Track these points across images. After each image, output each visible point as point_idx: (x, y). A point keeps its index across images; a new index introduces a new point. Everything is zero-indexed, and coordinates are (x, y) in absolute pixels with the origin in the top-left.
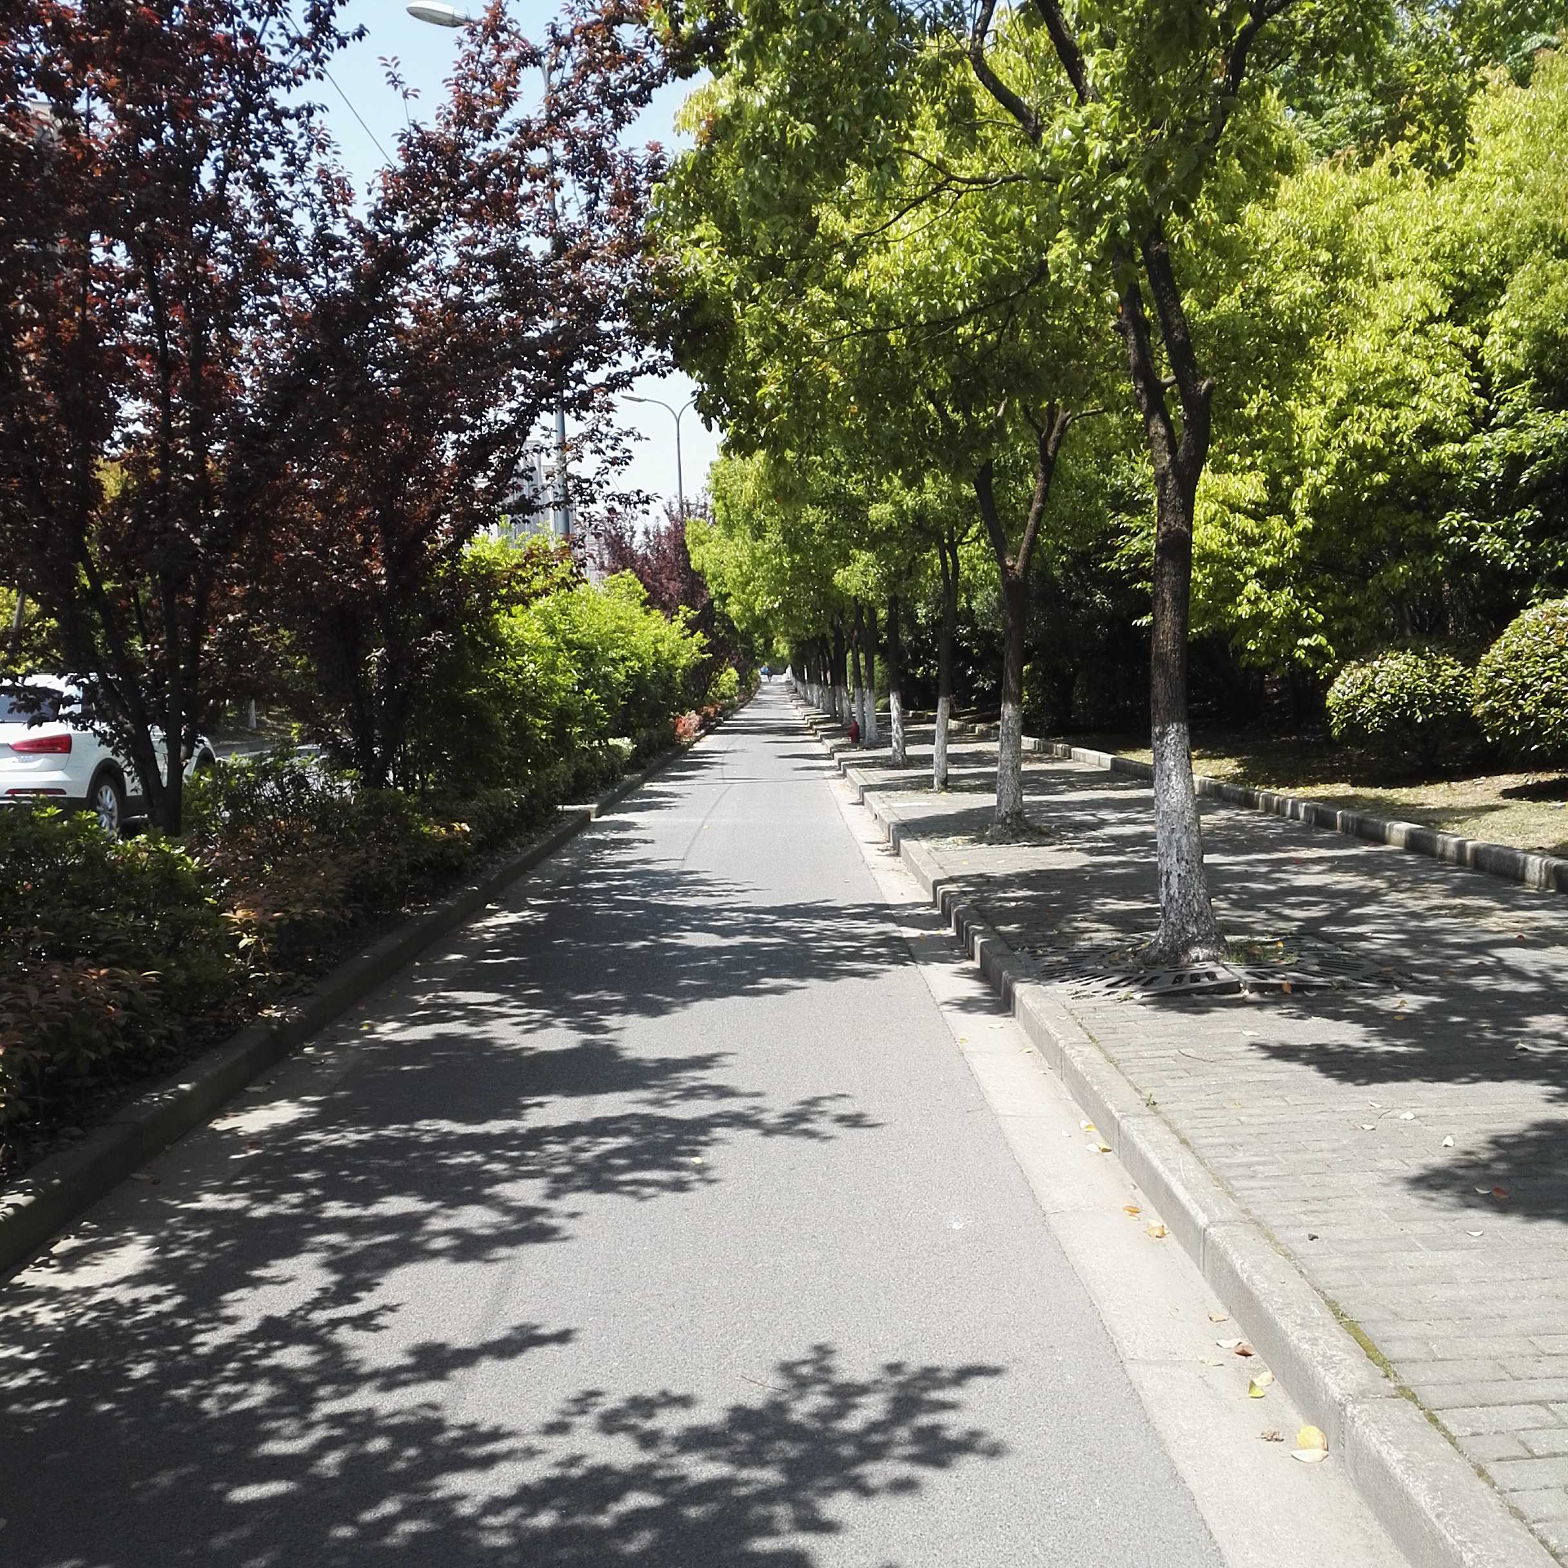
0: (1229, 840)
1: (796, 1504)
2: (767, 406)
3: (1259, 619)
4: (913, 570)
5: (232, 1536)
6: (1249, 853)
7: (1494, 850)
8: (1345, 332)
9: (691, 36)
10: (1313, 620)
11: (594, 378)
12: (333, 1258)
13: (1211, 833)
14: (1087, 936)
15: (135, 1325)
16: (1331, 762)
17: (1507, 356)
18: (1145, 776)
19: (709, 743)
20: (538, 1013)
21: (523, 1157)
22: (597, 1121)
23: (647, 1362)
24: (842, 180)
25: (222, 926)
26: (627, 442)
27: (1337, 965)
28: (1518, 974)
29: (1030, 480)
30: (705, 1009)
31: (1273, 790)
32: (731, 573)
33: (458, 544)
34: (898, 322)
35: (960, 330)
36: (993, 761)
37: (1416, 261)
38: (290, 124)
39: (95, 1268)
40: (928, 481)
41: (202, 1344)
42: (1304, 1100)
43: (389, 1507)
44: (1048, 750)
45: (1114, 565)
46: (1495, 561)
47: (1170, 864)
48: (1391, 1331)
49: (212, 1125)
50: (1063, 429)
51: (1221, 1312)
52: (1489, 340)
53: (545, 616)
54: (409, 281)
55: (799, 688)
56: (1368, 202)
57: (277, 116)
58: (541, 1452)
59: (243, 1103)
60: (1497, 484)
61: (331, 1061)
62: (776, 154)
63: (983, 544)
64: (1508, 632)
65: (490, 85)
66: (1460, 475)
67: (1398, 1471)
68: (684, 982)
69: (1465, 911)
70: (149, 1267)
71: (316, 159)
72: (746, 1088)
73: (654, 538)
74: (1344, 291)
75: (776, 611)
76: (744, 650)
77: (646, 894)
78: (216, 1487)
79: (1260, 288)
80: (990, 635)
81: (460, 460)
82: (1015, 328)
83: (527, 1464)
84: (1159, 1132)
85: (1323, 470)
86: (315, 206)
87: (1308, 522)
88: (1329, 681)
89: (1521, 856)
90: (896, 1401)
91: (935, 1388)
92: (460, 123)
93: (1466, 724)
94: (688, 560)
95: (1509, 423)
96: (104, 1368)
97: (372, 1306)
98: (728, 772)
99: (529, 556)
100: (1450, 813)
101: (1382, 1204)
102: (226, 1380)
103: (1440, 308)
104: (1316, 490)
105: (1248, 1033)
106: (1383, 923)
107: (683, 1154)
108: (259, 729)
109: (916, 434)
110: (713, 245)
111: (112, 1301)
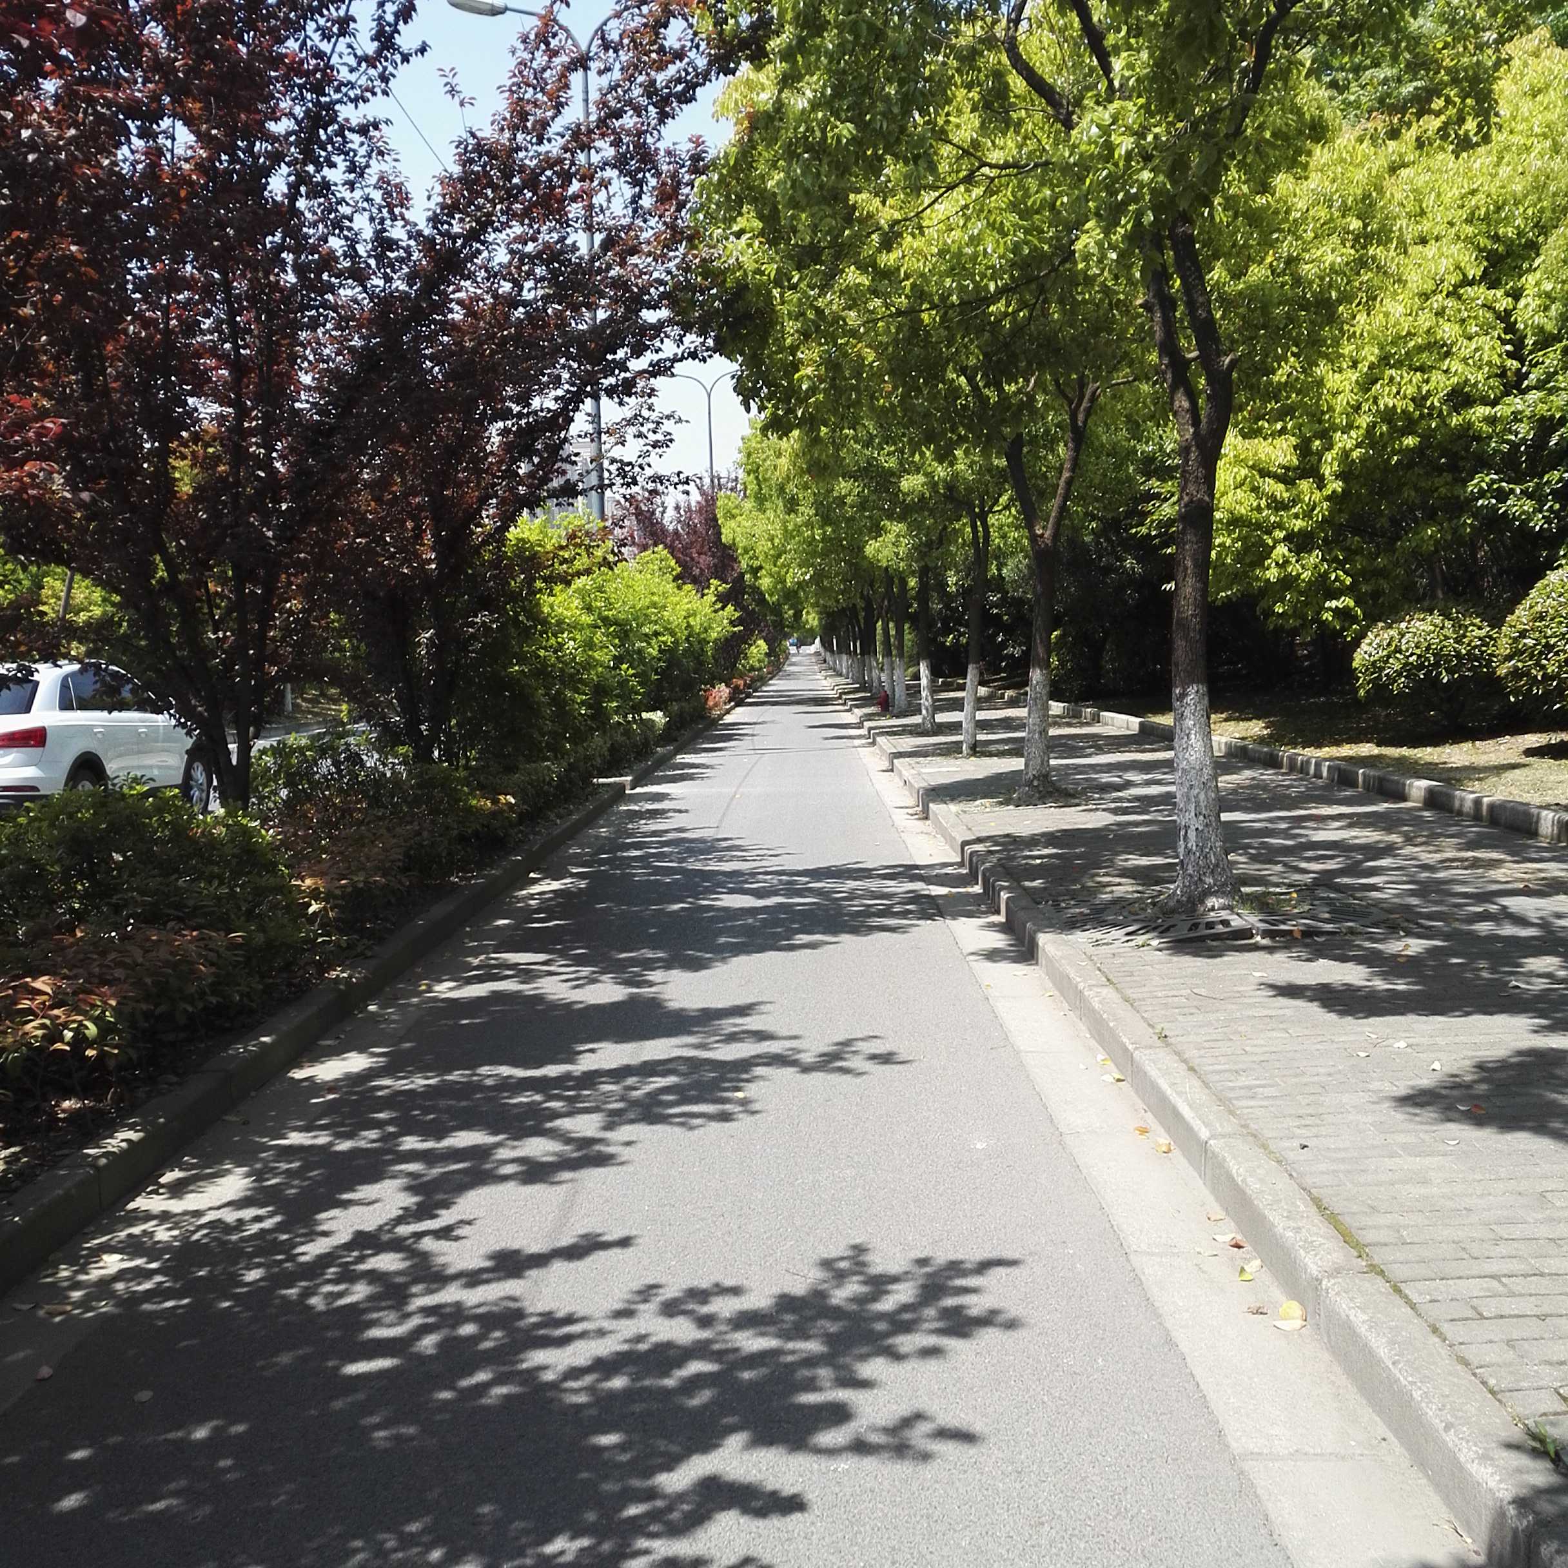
0: (1252, 799)
1: (836, 1367)
2: (804, 387)
3: (1288, 582)
4: (944, 538)
5: (349, 1400)
6: (1270, 811)
7: (1511, 805)
8: (1375, 299)
9: (735, 36)
10: (1343, 581)
11: (636, 365)
12: (413, 1183)
13: (1229, 792)
14: (1108, 889)
15: (242, 1239)
16: (1358, 723)
17: (1540, 319)
18: (1167, 738)
19: (739, 715)
20: (586, 971)
21: (579, 1096)
22: (645, 1063)
23: (701, 1261)
24: (879, 170)
25: (292, 894)
26: (668, 426)
27: (1342, 912)
28: (1520, 920)
29: (1061, 449)
31: (1299, 750)
32: (763, 546)
33: (505, 528)
34: (931, 302)
35: (992, 308)
36: (1021, 726)
37: (1451, 224)
39: (200, 1195)
40: (959, 453)
41: (303, 1254)
42: (1306, 1032)
43: (482, 1376)
44: (1077, 715)
45: (1144, 530)
46: (1524, 523)
47: (1189, 819)
48: (1367, 1221)
49: (290, 1075)
50: (1094, 398)
51: (1218, 1213)
52: (1522, 303)
53: (582, 593)
54: (463, 279)
55: (829, 658)
56: (1405, 165)
58: (611, 1332)
59: (318, 1055)
60: (1527, 447)
61: (394, 1017)
62: (817, 152)
63: (1013, 510)
64: (1533, 593)
65: (542, 90)
66: (1490, 437)
67: (1363, 1330)
68: (722, 940)
69: (1476, 863)
70: (249, 1193)
71: (376, 166)
72: (785, 1033)
73: (685, 514)
74: (1374, 258)
75: (807, 583)
76: (774, 622)
77: (682, 860)
78: (330, 1364)
79: (1290, 257)
80: (1020, 602)
81: (507, 447)
82: (1046, 305)
83: (600, 1341)
84: (1169, 1060)
85: (1353, 433)
86: (374, 210)
87: (1337, 486)
88: (1356, 643)
89: (1535, 811)
90: (924, 1287)
91: (958, 1277)
92: (513, 127)
93: (1491, 684)
94: (719, 534)
95: (1540, 386)
96: (220, 1274)
97: (452, 1221)
98: (758, 742)
99: (572, 537)
100: (1472, 772)
101: (1370, 1119)
102: (329, 1281)
103: (1473, 271)
104: (1346, 453)
105: (1257, 974)
106: (1395, 876)
107: (727, 1090)
108: (293, 711)
109: (947, 409)
110: (754, 237)
111: (219, 1220)
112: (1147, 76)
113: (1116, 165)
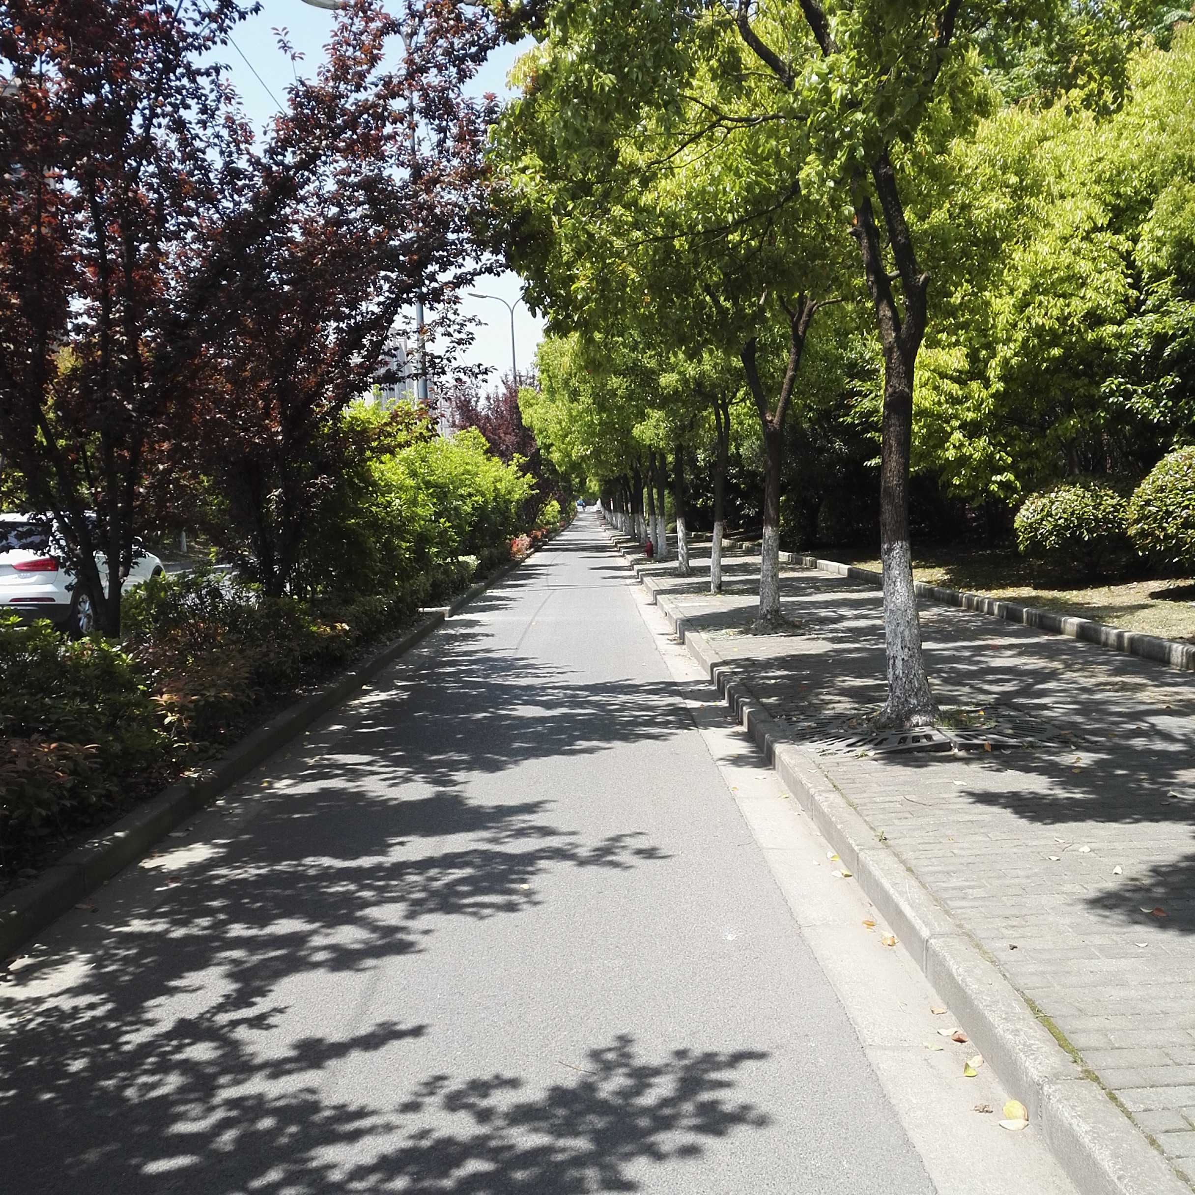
0: (940, 631)
1: (603, 1167)
2: (579, 297)
3: (963, 461)
4: (694, 424)
6: (956, 641)
7: (1146, 639)
8: (1029, 238)
9: (518, 9)
10: (1004, 461)
11: (444, 277)
12: (236, 969)
13: (926, 625)
14: (831, 706)
15: (74, 1028)
16: (1018, 571)
17: (1153, 258)
18: (875, 582)
19: (537, 558)
20: (402, 771)
21: (387, 886)
22: (446, 856)
23: (484, 1051)
24: (637, 119)
25: (150, 708)
26: (470, 327)
27: (1023, 729)
28: (1167, 737)
29: (785, 354)
30: (532, 765)
31: (973, 592)
32: (554, 428)
33: (339, 407)
34: (681, 231)
35: (730, 237)
36: (758, 571)
37: (1083, 184)
38: (202, 81)
39: (43, 982)
40: (706, 356)
41: (127, 1043)
42: (1004, 836)
43: (274, 1175)
44: (799, 562)
45: (849, 420)
46: (1145, 416)
47: (896, 651)
48: (1077, 1024)
49: (141, 864)
50: (810, 314)
51: (941, 1007)
52: (1139, 246)
53: (409, 462)
54: (298, 204)
55: (608, 516)
56: (1046, 139)
57: (192, 74)
58: (398, 1127)
59: (166, 846)
60: (1146, 357)
61: (238, 811)
62: (585, 98)
63: (748, 403)
64: (1154, 470)
65: (360, 48)
66: (1117, 349)
67: (1086, 1140)
68: (516, 745)
69: (1124, 687)
70: (87, 980)
71: (224, 108)
72: (564, 828)
73: (495, 402)
74: (1028, 206)
75: (588, 457)
76: (564, 487)
77: (487, 676)
78: (134, 1162)
79: (963, 204)
80: (754, 474)
81: (340, 342)
82: (772, 237)
83: (386, 1137)
84: (890, 861)
85: (1012, 345)
86: (224, 145)
87: (1000, 386)
88: (1016, 509)
89: (1167, 644)
90: (683, 1080)
91: (714, 1070)
92: (336, 78)
93: (1122, 542)
94: (520, 418)
95: (1155, 310)
96: (47, 1064)
97: (265, 1009)
98: (551, 580)
99: (394, 416)
100: (1110, 611)
101: (1067, 920)
102: (146, 1072)
103: (1102, 221)
104: (1006, 361)
105: (958, 783)
106: (1061, 696)
107: (513, 881)
108: (188, 552)
109: (696, 318)
110: (536, 172)
111: (56, 1008)
112: (858, 31)
113: (833, 108)
